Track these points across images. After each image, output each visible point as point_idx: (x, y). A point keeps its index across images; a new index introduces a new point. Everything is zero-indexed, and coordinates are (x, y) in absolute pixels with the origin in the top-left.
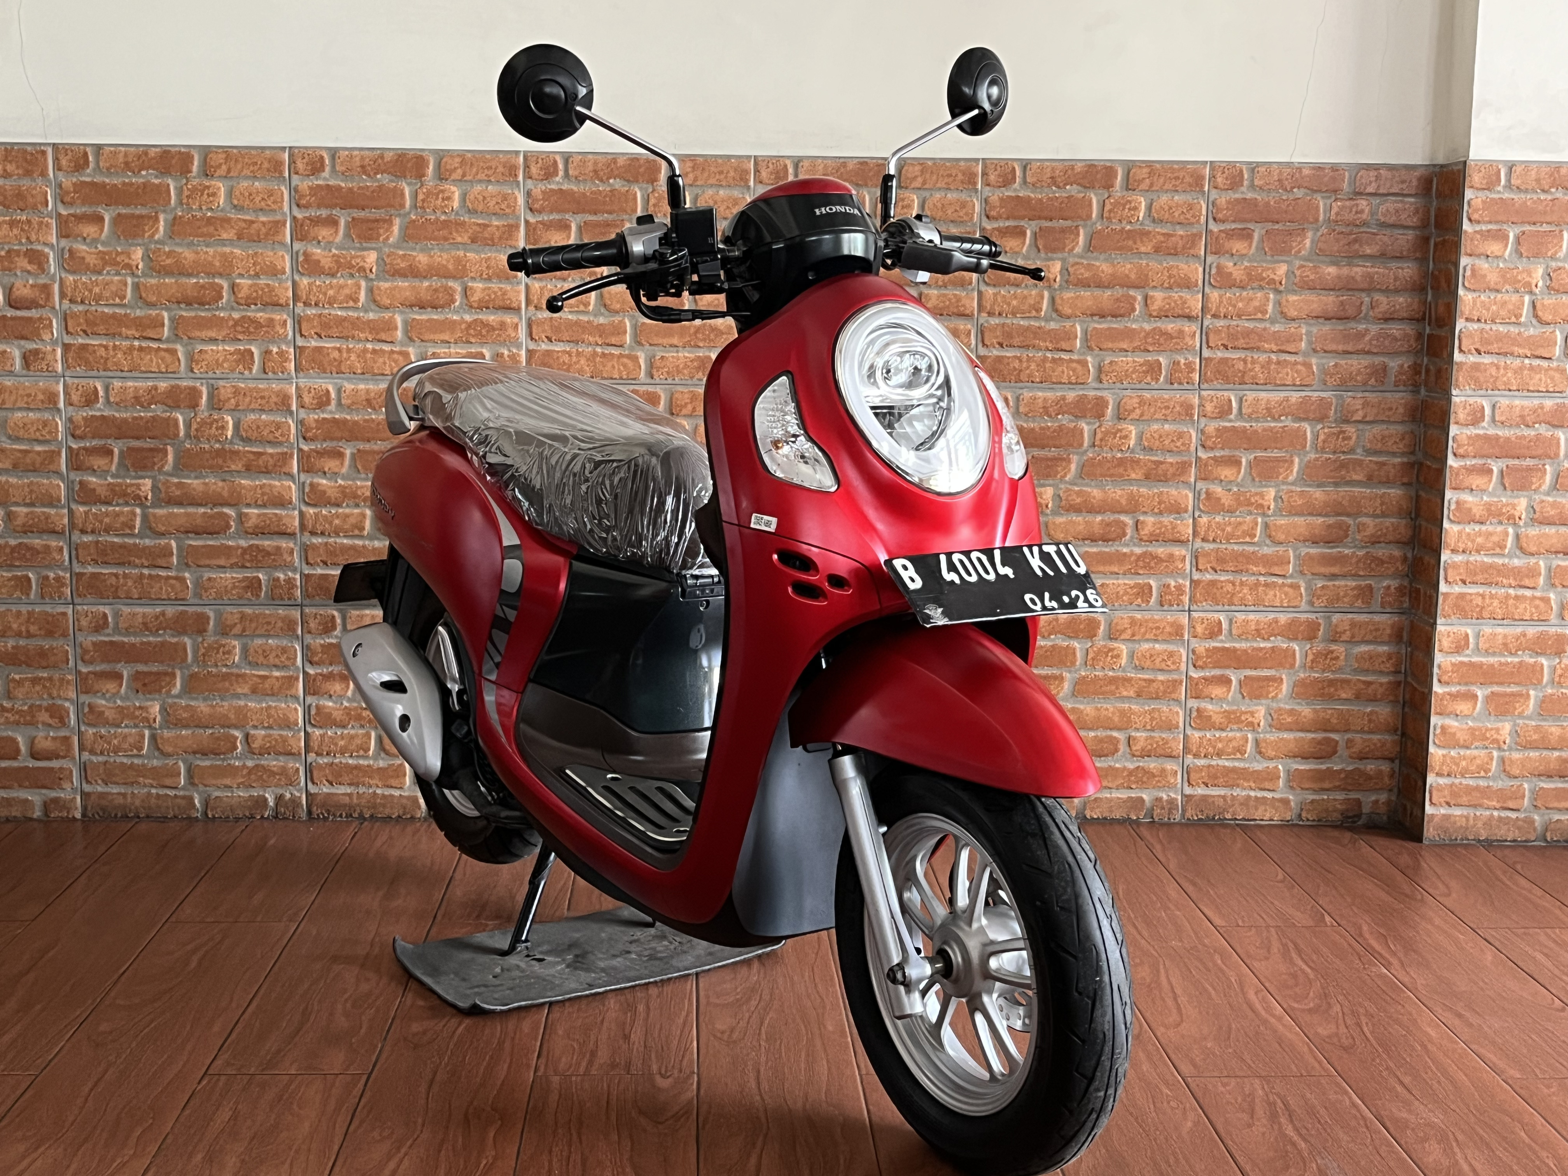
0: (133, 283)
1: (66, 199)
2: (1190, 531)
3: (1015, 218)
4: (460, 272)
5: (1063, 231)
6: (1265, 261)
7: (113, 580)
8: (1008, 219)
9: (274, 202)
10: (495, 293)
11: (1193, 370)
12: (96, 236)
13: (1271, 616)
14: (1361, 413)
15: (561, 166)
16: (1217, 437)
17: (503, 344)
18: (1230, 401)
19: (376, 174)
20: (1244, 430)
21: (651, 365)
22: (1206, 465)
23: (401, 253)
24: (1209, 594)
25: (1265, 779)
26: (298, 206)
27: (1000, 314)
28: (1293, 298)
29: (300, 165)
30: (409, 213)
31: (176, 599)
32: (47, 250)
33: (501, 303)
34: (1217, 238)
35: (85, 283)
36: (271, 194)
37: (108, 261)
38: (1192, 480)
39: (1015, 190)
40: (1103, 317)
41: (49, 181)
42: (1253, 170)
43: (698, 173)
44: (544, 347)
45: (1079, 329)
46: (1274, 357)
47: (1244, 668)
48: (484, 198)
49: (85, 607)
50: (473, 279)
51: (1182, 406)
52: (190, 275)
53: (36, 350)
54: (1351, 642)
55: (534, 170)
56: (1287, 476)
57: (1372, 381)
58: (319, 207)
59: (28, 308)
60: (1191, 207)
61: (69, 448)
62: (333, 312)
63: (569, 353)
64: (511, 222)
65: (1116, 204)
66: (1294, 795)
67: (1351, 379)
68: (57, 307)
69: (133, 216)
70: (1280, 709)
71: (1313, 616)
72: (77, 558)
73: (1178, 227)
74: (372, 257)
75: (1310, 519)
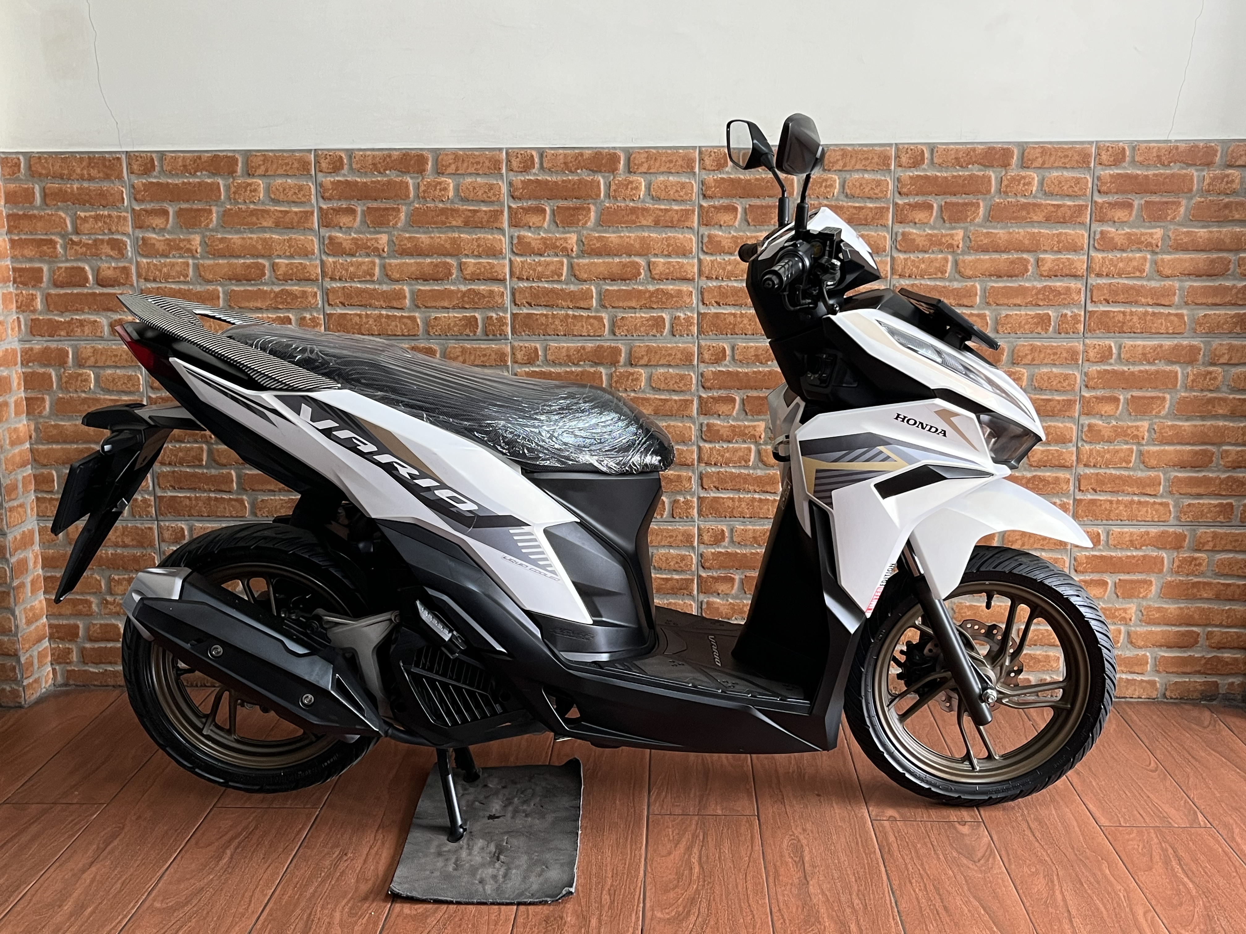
0: (194, 264)
1: (138, 197)
2: (1074, 458)
3: (923, 194)
4: (455, 251)
5: (966, 204)
6: (1143, 227)
7: (187, 502)
8: (917, 195)
9: (304, 196)
10: (485, 267)
11: (1078, 322)
12: (162, 226)
13: (1143, 529)
14: (1226, 357)
15: (537, 160)
16: (1098, 378)
17: (492, 308)
18: (1111, 347)
19: (385, 170)
20: (1124, 372)
21: (613, 324)
22: (1088, 402)
23: (407, 235)
24: (1089, 511)
25: (1136, 665)
26: (323, 198)
27: (909, 276)
28: (1167, 257)
29: (324, 165)
30: (413, 202)
31: (237, 517)
32: (125, 239)
33: (489, 276)
34: (1101, 208)
35: (155, 265)
36: (301, 188)
37: (174, 247)
38: (1077, 415)
39: (924, 170)
40: (1000, 277)
41: (124, 182)
42: (1134, 148)
43: (652, 162)
44: (525, 311)
45: (978, 287)
46: (1150, 310)
47: (1119, 572)
48: (474, 188)
49: (167, 524)
50: (467, 256)
51: (1068, 352)
52: (238, 257)
53: (120, 319)
54: (1213, 551)
55: (515, 163)
56: (1160, 411)
57: (1238, 329)
58: (339, 199)
59: (112, 286)
60: (1078, 181)
61: (150, 397)
62: (353, 285)
63: (546, 316)
64: (496, 208)
65: (1013, 179)
66: (1159, 677)
67: (1218, 327)
68: (135, 284)
69: (191, 210)
70: (1150, 606)
71: (1179, 530)
72: (159, 485)
73: (1067, 198)
74: (384, 239)
75: (1179, 448)
